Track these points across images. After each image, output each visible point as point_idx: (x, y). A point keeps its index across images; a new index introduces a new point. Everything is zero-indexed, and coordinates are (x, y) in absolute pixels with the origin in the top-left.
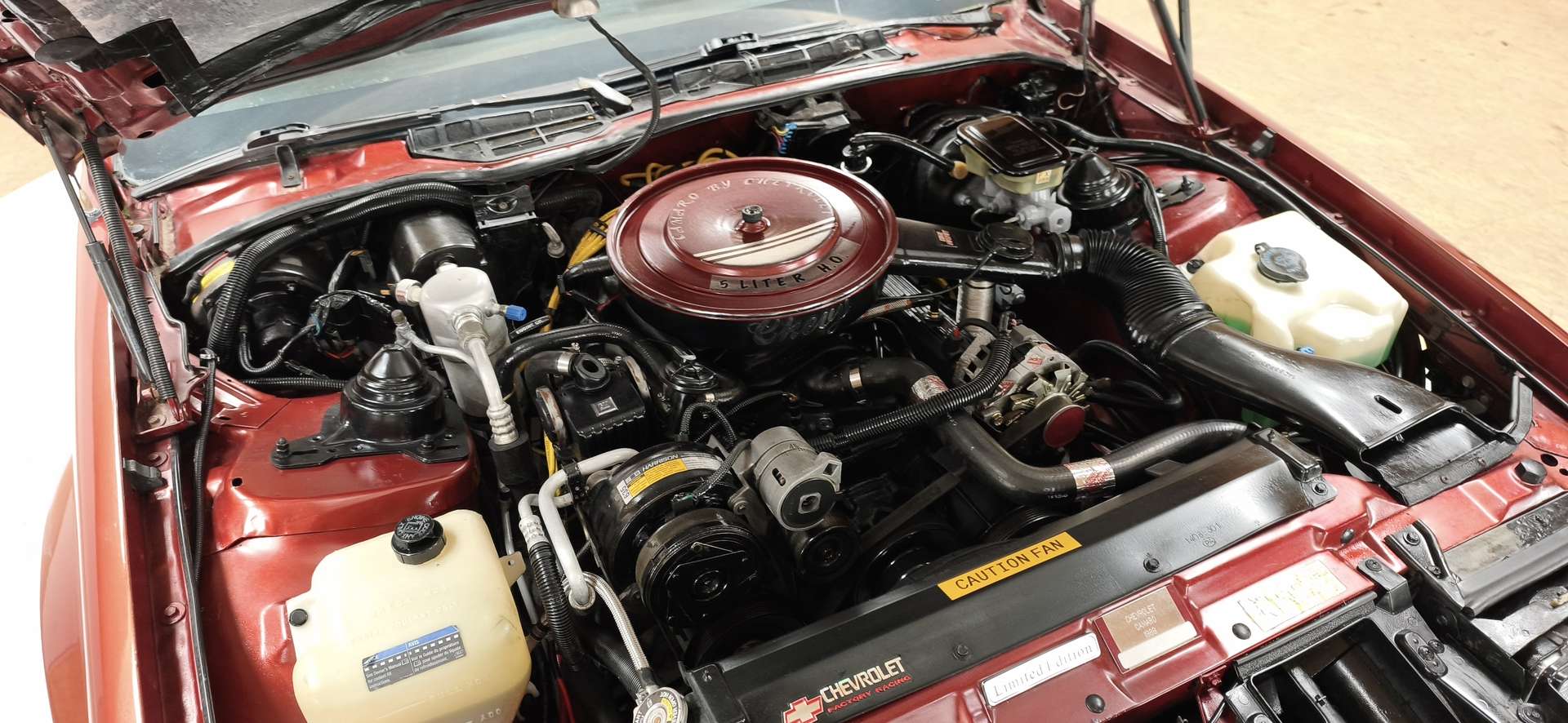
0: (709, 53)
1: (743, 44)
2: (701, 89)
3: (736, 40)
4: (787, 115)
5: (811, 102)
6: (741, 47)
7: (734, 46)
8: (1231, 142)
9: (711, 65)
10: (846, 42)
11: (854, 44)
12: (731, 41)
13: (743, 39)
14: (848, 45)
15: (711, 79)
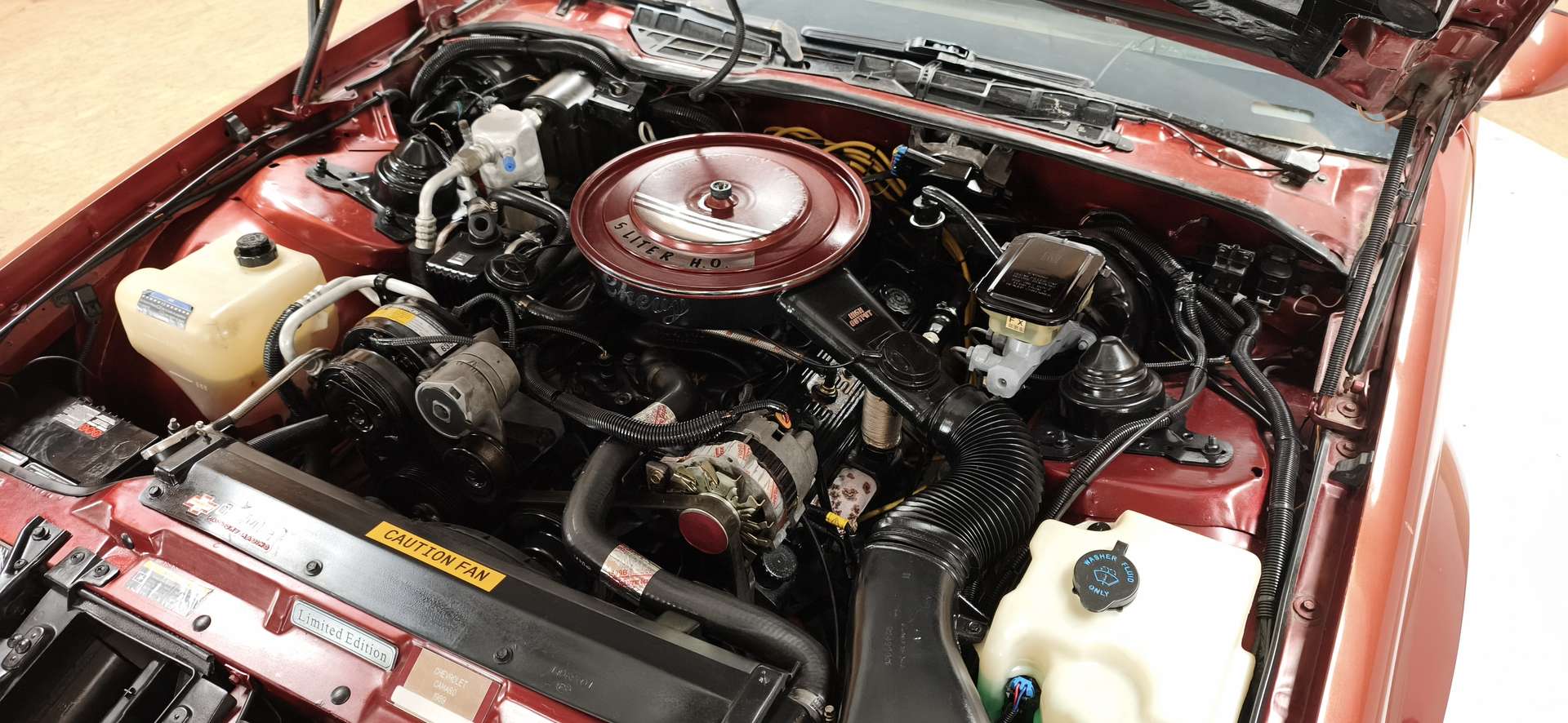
0: (910, 49)
3: (943, 49)
4: (925, 140)
5: (953, 139)
7: (937, 52)
9: (896, 60)
12: (936, 47)
13: (951, 50)
14: (1057, 104)
15: (888, 74)
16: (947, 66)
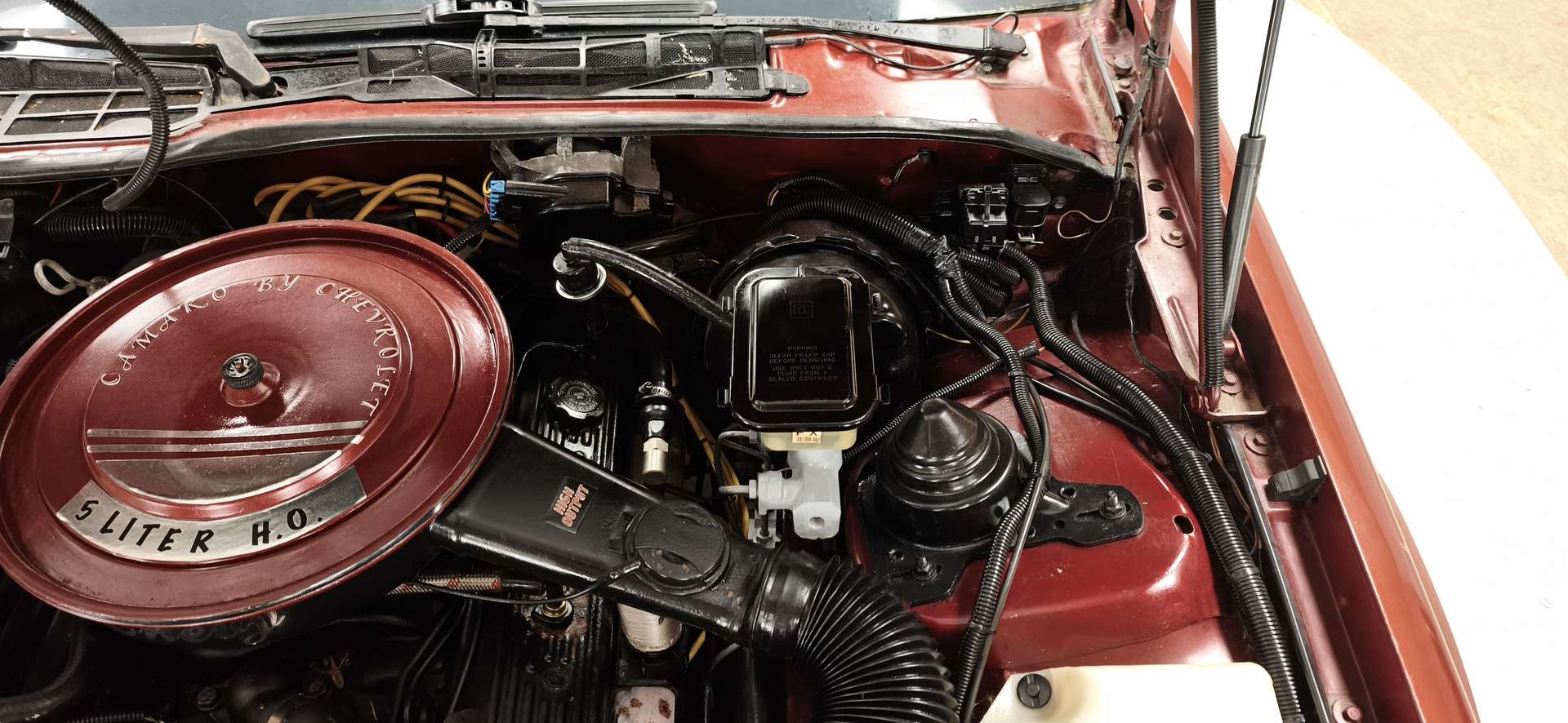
0: (437, 18)
1: (495, 17)
2: (394, 81)
4: (521, 159)
5: (563, 146)
6: (489, 21)
7: (481, 16)
8: (1255, 442)
9: (423, 43)
10: (682, 45)
11: (696, 52)
12: (476, 8)
13: (500, 6)
14: (685, 50)
15: (421, 67)
16: (504, 33)
